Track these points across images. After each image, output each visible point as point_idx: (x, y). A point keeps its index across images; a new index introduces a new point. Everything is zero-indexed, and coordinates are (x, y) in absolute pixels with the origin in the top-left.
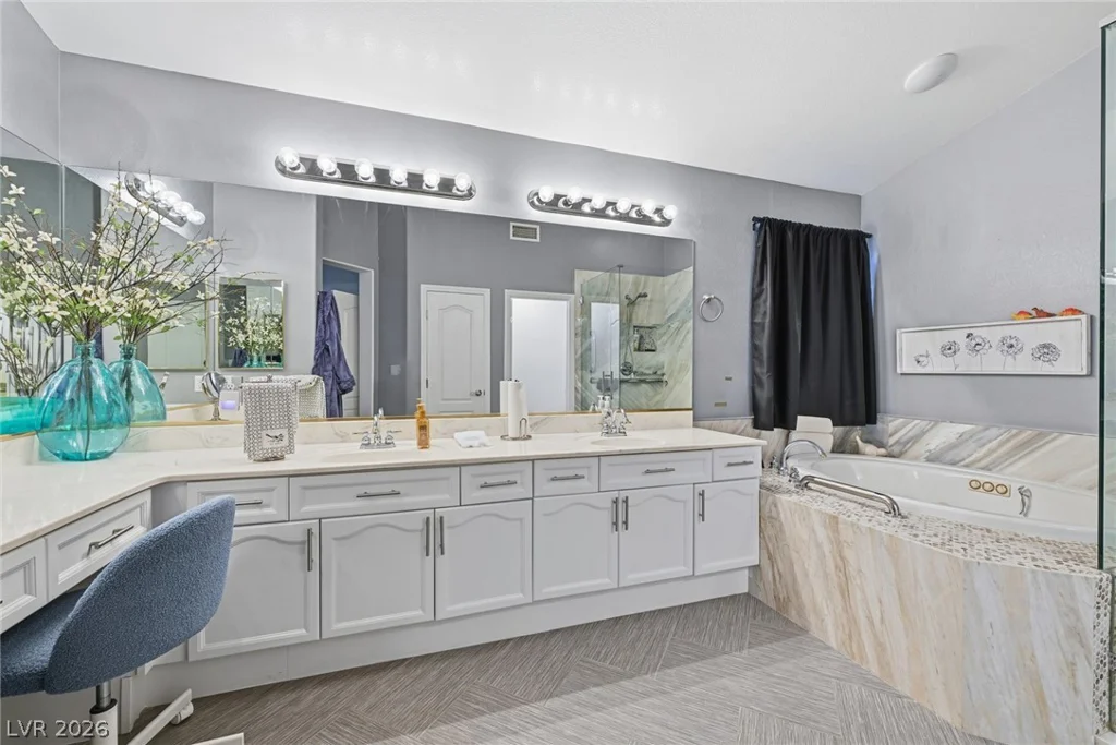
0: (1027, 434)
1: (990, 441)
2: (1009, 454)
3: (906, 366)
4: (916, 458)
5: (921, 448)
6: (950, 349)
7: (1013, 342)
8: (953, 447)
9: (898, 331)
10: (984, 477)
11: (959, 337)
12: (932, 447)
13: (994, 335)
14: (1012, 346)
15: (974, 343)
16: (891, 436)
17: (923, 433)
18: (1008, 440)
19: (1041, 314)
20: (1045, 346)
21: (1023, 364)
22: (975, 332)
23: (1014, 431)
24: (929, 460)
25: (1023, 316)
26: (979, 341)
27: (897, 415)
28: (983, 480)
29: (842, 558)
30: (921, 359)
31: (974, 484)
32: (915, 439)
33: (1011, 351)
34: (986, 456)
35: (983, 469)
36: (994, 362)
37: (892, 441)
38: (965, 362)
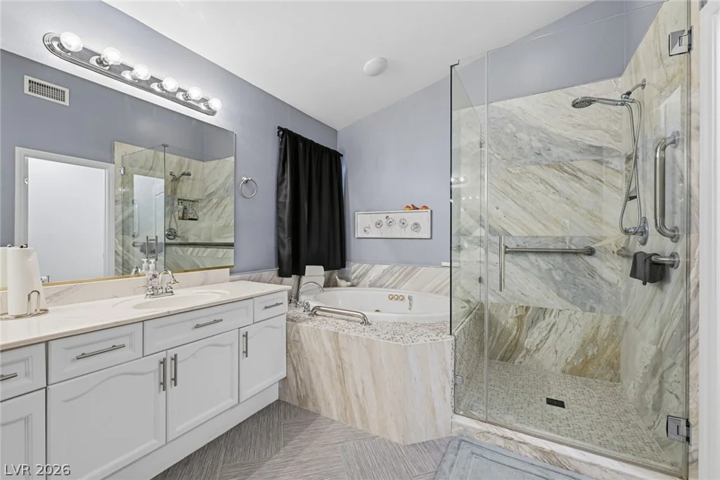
0: (410, 268)
1: (396, 273)
2: (403, 279)
3: (359, 233)
4: (364, 286)
5: (366, 280)
6: (379, 224)
7: (404, 221)
8: (380, 278)
9: (356, 213)
10: (394, 292)
11: (382, 217)
12: (371, 278)
13: (396, 217)
14: (403, 224)
15: (389, 221)
16: (353, 273)
17: (368, 271)
18: (402, 272)
19: (414, 208)
20: (416, 224)
21: (409, 233)
22: (389, 215)
23: (405, 267)
24: (370, 286)
25: (408, 209)
26: (391, 220)
27: (355, 262)
28: (394, 294)
29: (341, 359)
30: (367, 229)
31: (391, 297)
32: (364, 275)
33: (404, 226)
34: (394, 281)
35: (393, 288)
36: (396, 232)
37: (353, 277)
38: (386, 232)
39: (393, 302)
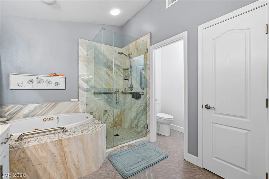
0: (54, 104)
1: (44, 107)
3: (13, 86)
4: (18, 118)
5: (20, 114)
6: (31, 82)
7: (49, 81)
8: (33, 111)
9: (10, 74)
11: (34, 78)
12: (25, 113)
13: (45, 79)
14: (49, 82)
15: (39, 80)
16: (6, 112)
17: (21, 109)
18: (49, 106)
19: (56, 75)
20: (57, 83)
21: (52, 87)
22: (40, 77)
23: (50, 104)
24: (23, 117)
25: (52, 75)
26: (40, 80)
27: (8, 104)
28: (47, 118)
30: (19, 84)
31: (45, 120)
32: (18, 112)
33: (49, 83)
34: (43, 112)
36: (44, 86)
37: (6, 114)
38: (36, 86)
39: (47, 122)
